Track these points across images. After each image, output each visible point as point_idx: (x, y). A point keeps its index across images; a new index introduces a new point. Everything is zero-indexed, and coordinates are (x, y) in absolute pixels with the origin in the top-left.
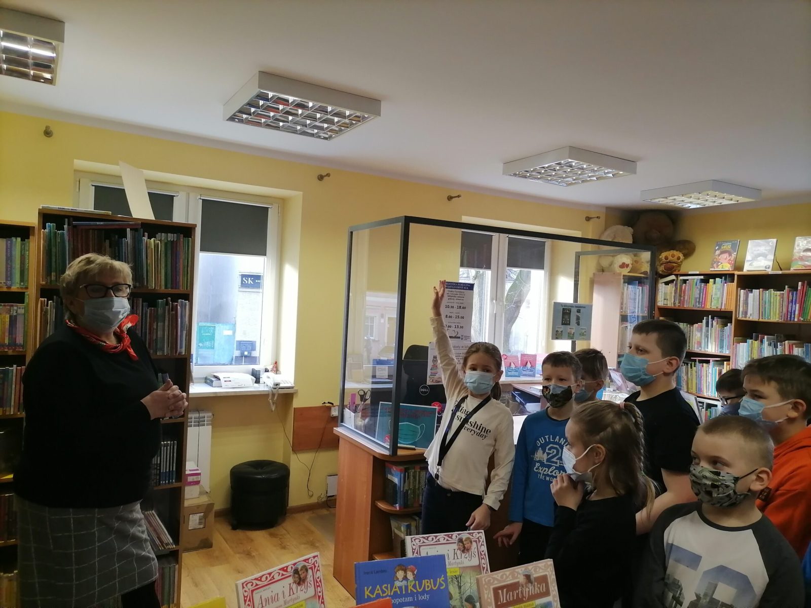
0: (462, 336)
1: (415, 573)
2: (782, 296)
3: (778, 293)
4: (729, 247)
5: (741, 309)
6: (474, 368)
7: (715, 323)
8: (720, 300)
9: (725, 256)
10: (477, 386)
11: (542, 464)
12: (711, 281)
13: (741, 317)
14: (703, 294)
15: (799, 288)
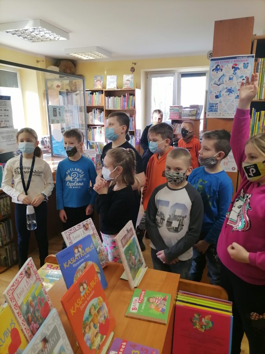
0: (9, 126)
1: (82, 247)
2: (121, 99)
3: (119, 98)
4: (100, 78)
5: (107, 105)
6: (22, 141)
7: (97, 112)
8: (98, 101)
9: (99, 82)
10: (25, 150)
11: (70, 182)
12: (94, 93)
13: (107, 109)
14: (92, 99)
15: (126, 96)
